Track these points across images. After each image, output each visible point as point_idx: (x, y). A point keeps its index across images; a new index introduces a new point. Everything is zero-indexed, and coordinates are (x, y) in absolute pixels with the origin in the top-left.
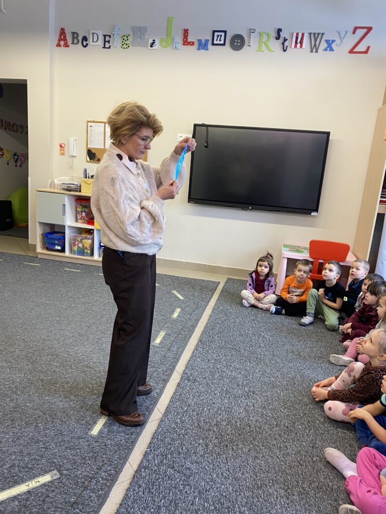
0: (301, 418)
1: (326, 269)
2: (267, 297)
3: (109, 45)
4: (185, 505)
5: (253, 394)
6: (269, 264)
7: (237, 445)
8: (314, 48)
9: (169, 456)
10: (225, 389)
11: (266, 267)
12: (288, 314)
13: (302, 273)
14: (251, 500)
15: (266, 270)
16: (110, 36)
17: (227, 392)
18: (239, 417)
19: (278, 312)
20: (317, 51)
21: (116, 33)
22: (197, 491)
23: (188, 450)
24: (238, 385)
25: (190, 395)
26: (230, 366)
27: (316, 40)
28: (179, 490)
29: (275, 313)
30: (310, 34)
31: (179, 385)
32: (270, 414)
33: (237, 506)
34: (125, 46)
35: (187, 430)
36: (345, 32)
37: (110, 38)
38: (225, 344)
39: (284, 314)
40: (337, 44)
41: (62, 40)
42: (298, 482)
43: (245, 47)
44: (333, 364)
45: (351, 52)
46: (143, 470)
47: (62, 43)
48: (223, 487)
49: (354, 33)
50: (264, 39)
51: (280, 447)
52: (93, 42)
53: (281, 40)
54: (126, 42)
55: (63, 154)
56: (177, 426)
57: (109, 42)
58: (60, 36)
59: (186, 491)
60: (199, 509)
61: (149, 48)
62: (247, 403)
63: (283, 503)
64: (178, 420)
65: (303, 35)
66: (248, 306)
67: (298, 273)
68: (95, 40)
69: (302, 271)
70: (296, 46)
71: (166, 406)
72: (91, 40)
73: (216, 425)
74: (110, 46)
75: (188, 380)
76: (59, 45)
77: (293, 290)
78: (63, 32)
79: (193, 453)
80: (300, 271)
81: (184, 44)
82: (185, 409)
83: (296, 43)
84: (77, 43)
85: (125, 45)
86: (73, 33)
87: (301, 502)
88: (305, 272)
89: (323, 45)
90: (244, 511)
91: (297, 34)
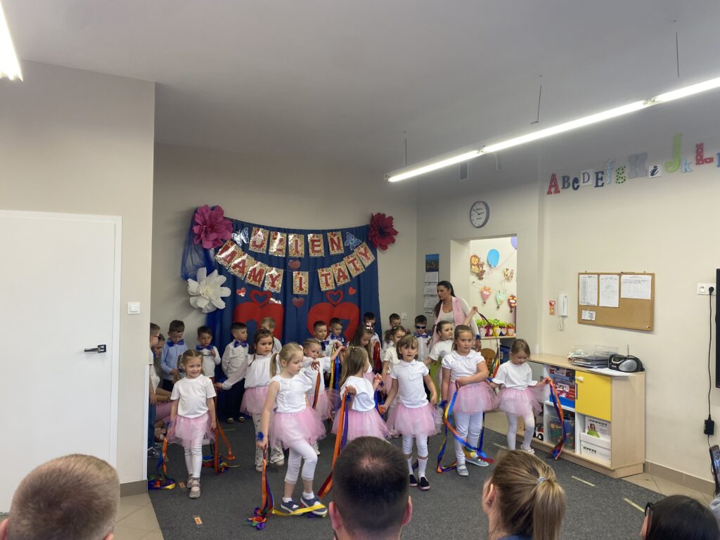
3: (602, 182)
16: (603, 173)
21: (609, 168)
34: (620, 181)
37: (603, 174)
41: (554, 186)
47: (553, 190)
52: (584, 182)
54: (621, 176)
55: (552, 314)
57: (602, 179)
58: (551, 183)
61: (650, 176)
68: (586, 180)
72: (582, 181)
74: (603, 184)
76: (549, 193)
78: (553, 178)
81: (698, 163)
84: (568, 187)
85: (620, 179)
86: (564, 178)
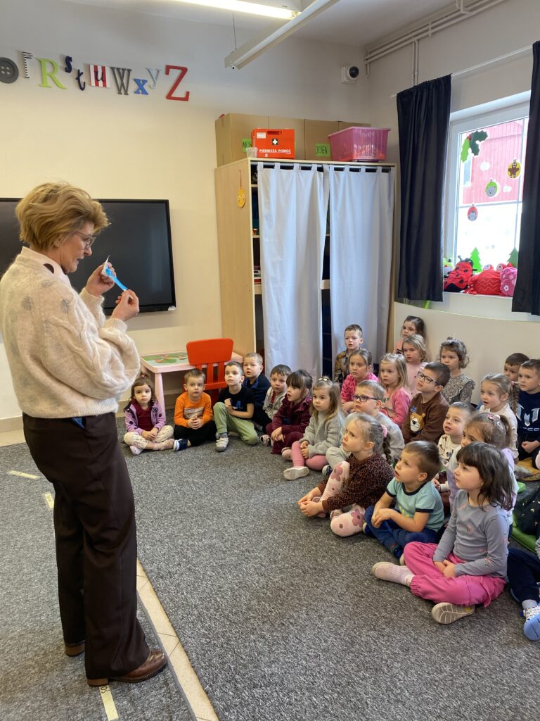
0: (317, 551)
1: (228, 373)
2: (161, 432)
4: (309, 714)
5: (249, 552)
6: (149, 386)
7: (291, 617)
8: (122, 89)
9: (237, 677)
10: (215, 565)
11: (147, 391)
12: (195, 444)
13: (196, 387)
14: (358, 660)
15: (148, 396)
17: (222, 566)
18: (261, 586)
19: (183, 447)
20: (126, 93)
22: (304, 690)
23: (250, 656)
24: (224, 552)
25: (183, 594)
26: (193, 535)
27: (122, 78)
28: (287, 704)
29: (180, 449)
30: (113, 69)
31: (156, 590)
32: (287, 565)
33: (353, 676)
35: (224, 635)
36: (156, 71)
38: (158, 512)
39: (189, 447)
40: (150, 87)
42: (375, 615)
43: (20, 79)
44: (289, 480)
45: (169, 97)
46: (227, 714)
48: (322, 667)
49: (167, 73)
50: (48, 69)
51: (329, 592)
53: (73, 74)
56: (210, 638)
59: (296, 700)
60: (326, 707)
62: (253, 566)
63: (384, 643)
64: (203, 631)
65: (103, 69)
66: (139, 452)
67: (191, 389)
69: (196, 384)
70: (97, 84)
71: (169, 624)
73: (249, 609)
75: (162, 577)
77: (190, 411)
79: (258, 655)
80: (193, 385)
82: (196, 612)
83: (97, 80)
87: (395, 630)
88: (199, 385)
89: (133, 86)
90: (363, 675)
91: (96, 68)
